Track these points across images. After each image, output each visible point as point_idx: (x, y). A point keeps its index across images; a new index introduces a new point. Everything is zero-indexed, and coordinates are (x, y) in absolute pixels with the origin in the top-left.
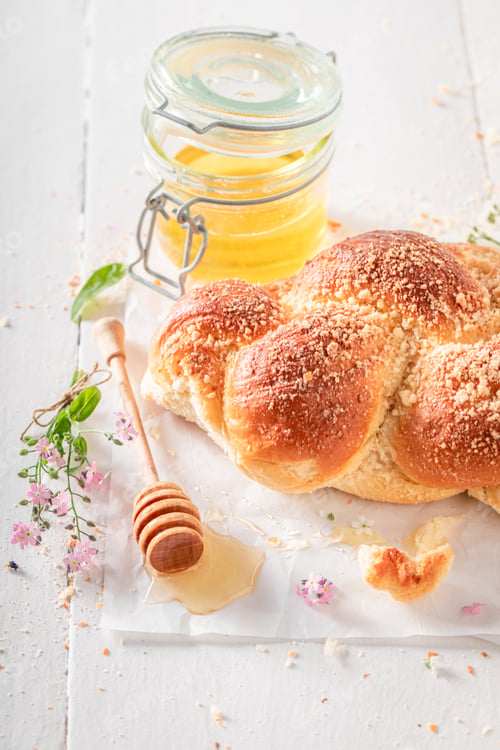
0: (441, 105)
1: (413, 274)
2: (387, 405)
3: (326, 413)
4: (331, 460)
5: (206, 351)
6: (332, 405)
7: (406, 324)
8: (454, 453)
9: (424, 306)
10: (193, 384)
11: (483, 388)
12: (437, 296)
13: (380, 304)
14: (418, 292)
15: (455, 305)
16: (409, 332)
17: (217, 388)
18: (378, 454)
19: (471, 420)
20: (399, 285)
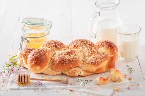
0: (67, 37)
1: (55, 43)
2: (50, 59)
3: (41, 59)
4: (42, 67)
5: (25, 54)
6: (42, 58)
7: (54, 50)
8: (59, 64)
9: (56, 47)
10: (23, 59)
11: (64, 55)
12: (58, 46)
13: (50, 47)
14: (56, 45)
15: (61, 47)
16: (54, 51)
17: (27, 59)
18: (49, 67)
19: (62, 59)
20: (53, 44)
